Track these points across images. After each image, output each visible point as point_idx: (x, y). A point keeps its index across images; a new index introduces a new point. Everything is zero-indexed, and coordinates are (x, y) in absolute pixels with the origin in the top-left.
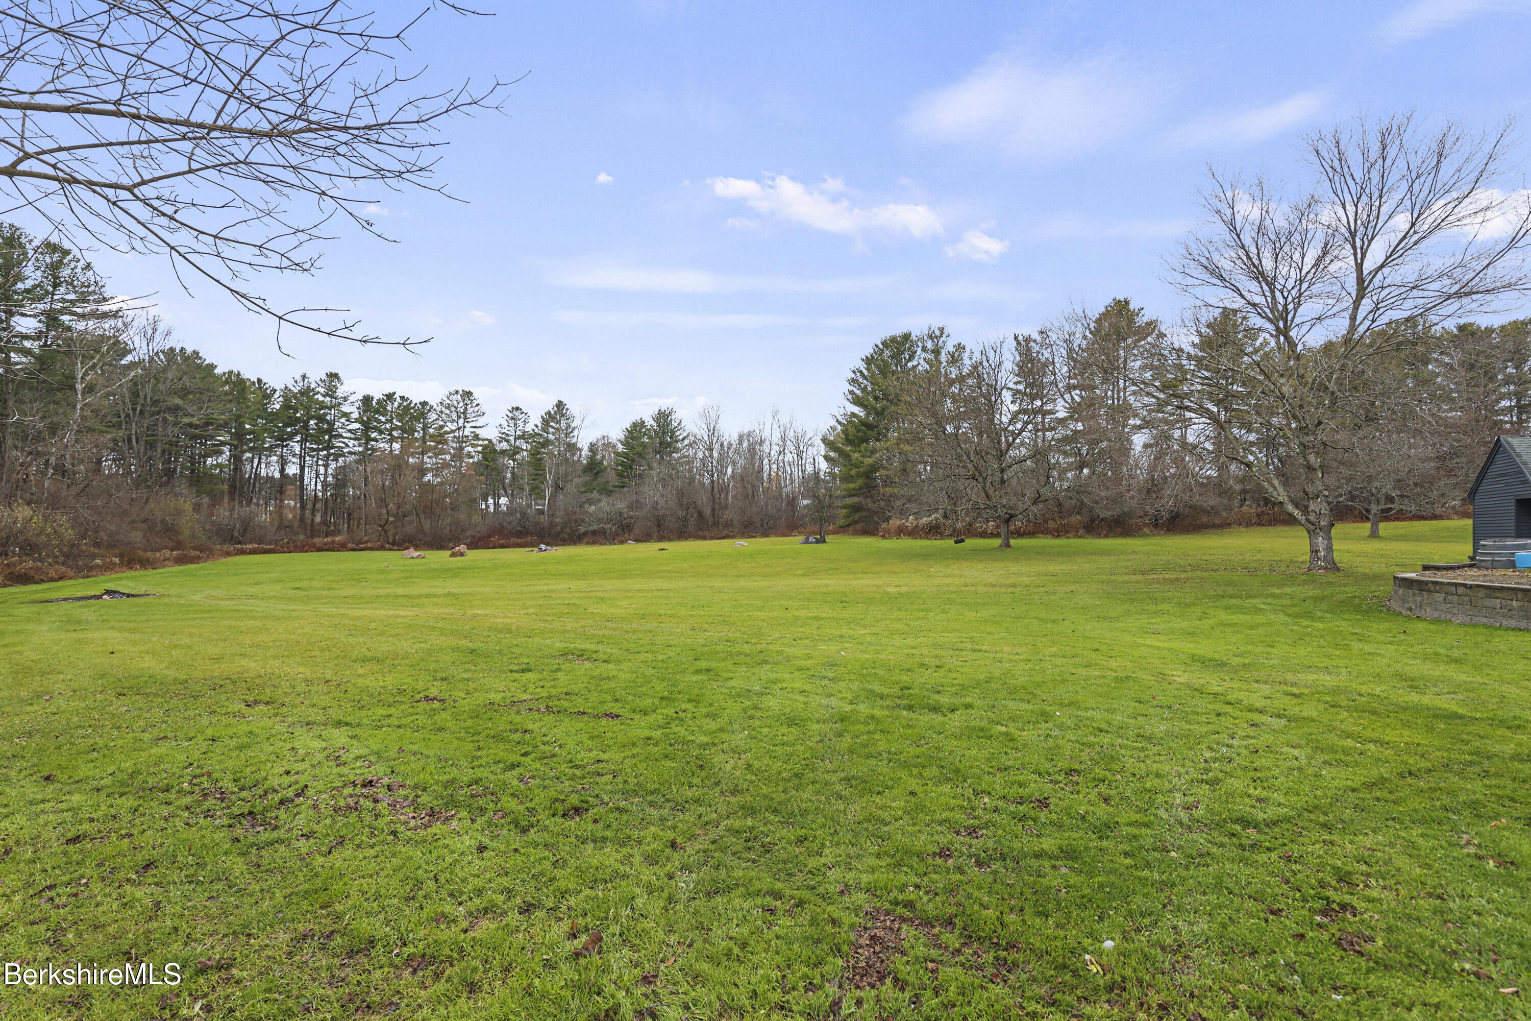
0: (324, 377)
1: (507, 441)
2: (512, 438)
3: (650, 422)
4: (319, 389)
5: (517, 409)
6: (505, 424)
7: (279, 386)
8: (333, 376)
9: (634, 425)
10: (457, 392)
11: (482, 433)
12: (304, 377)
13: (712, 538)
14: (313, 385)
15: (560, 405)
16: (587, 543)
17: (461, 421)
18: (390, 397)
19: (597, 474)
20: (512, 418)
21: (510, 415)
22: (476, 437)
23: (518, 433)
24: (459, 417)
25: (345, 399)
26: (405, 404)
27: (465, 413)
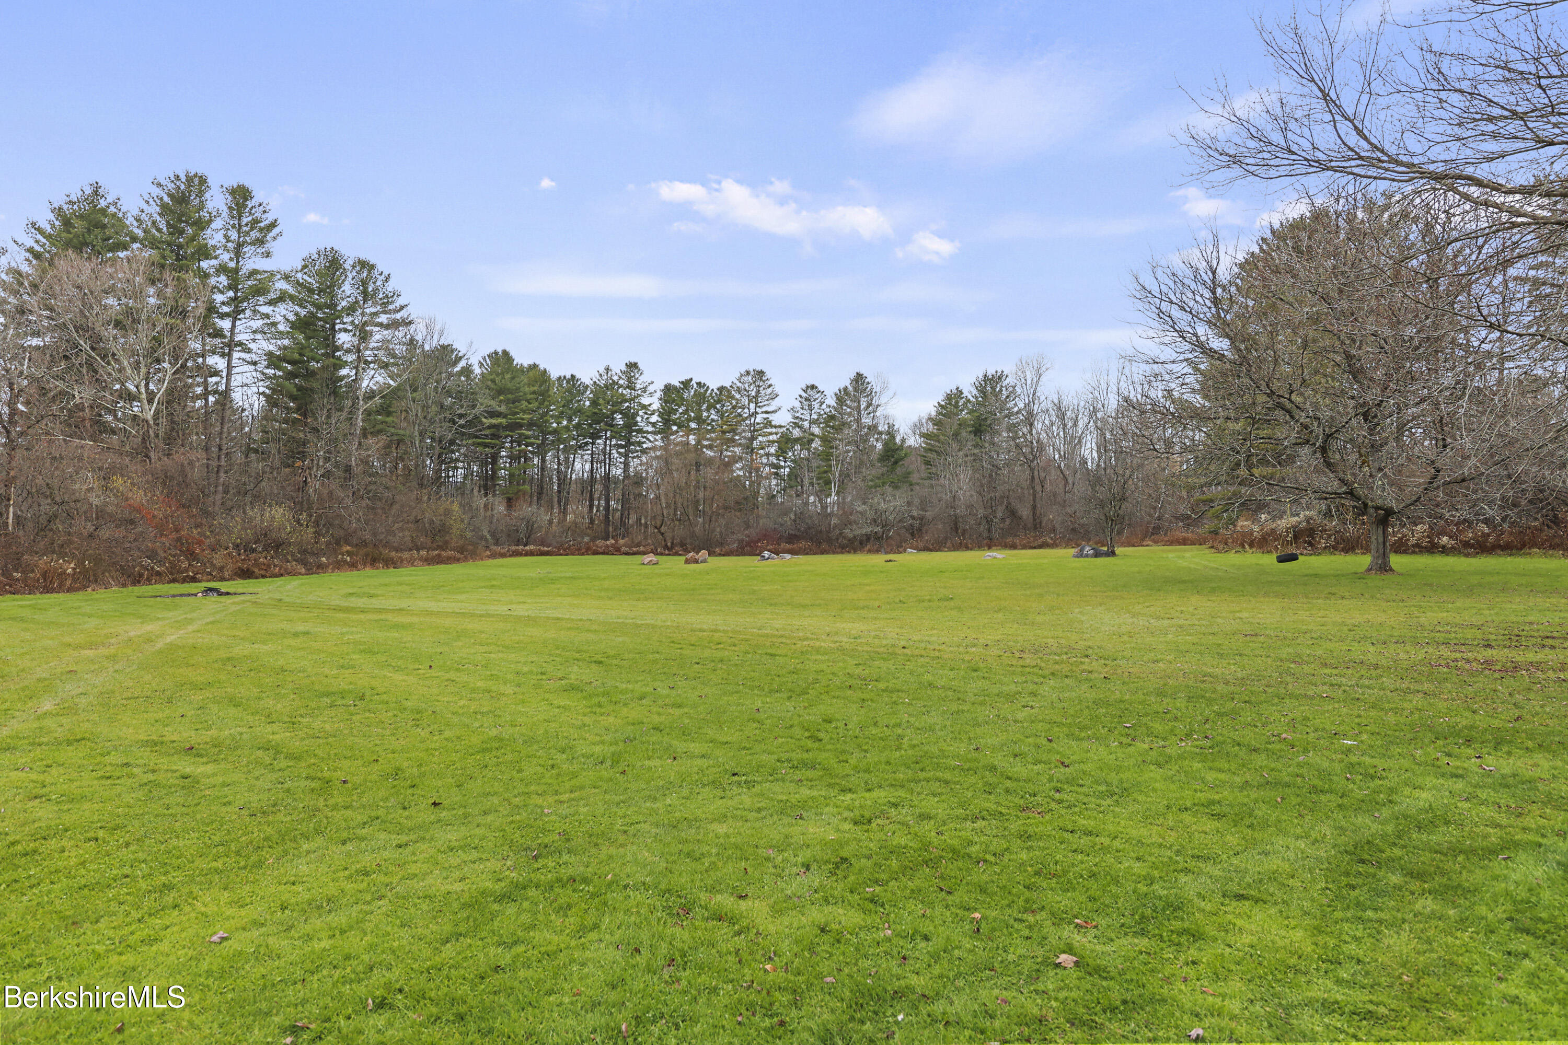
0: (624, 368)
1: (800, 427)
2: (806, 424)
3: (969, 391)
4: (621, 382)
5: (813, 387)
6: (798, 405)
7: (588, 382)
8: (633, 366)
9: (949, 397)
10: (748, 373)
11: (776, 419)
12: (608, 369)
13: (1024, 547)
14: (615, 378)
15: (859, 379)
16: (870, 551)
17: (752, 406)
18: (686, 384)
19: (896, 463)
20: (806, 399)
21: (804, 395)
22: (768, 423)
23: (815, 416)
24: (750, 401)
25: (644, 390)
26: (702, 390)
27: (756, 397)
